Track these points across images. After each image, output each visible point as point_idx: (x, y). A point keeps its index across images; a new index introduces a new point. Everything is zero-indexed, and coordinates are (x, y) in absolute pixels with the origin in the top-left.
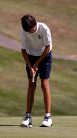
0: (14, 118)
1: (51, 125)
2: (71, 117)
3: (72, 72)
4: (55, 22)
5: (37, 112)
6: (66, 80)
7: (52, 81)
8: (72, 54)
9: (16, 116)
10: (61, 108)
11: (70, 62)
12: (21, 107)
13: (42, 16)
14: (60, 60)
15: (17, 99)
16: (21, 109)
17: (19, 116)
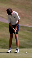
0: (4, 49)
1: (19, 52)
2: (27, 49)
3: (27, 31)
4: (20, 11)
5: (13, 47)
6: (24, 34)
7: (19, 35)
8: (27, 24)
9: (5, 48)
10: (23, 45)
11: (26, 27)
12: (7, 45)
13: (15, 9)
14: (22, 27)
15: (5, 42)
16: (7, 46)
17: (6, 49)
